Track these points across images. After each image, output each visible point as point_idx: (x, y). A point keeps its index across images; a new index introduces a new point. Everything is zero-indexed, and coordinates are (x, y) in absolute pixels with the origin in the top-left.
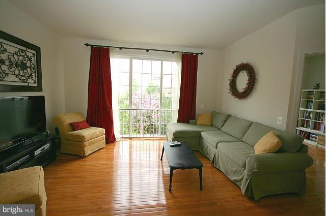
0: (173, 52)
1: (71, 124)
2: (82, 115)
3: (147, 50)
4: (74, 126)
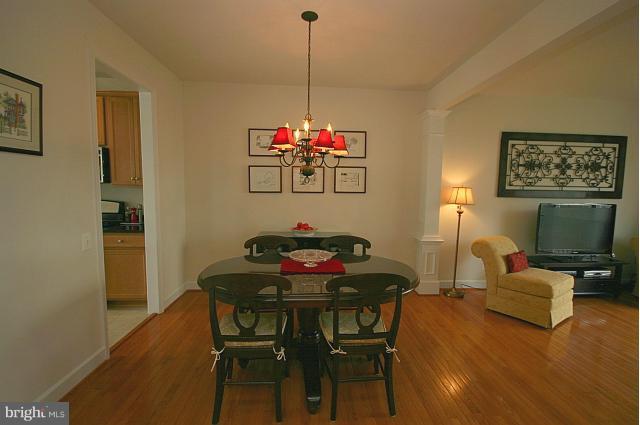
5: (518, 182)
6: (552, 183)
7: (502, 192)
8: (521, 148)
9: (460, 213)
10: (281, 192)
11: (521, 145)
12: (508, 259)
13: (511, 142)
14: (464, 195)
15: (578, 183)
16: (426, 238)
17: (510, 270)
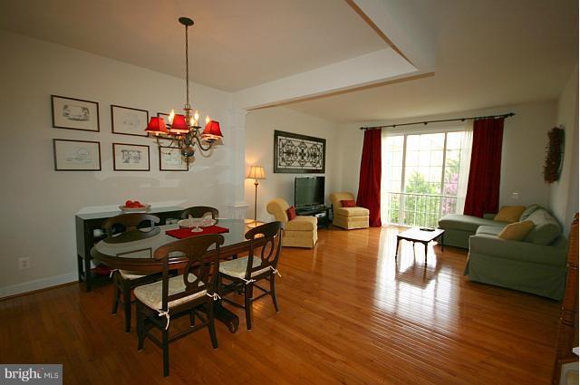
0: (463, 120)
1: (342, 202)
2: (352, 195)
3: (426, 123)
4: (344, 204)
5: (283, 164)
6: (298, 164)
7: (276, 170)
8: (284, 141)
9: (256, 185)
10: (100, 170)
11: (283, 140)
12: (288, 212)
13: (279, 137)
14: (259, 172)
15: (309, 164)
16: (239, 204)
17: (290, 219)
